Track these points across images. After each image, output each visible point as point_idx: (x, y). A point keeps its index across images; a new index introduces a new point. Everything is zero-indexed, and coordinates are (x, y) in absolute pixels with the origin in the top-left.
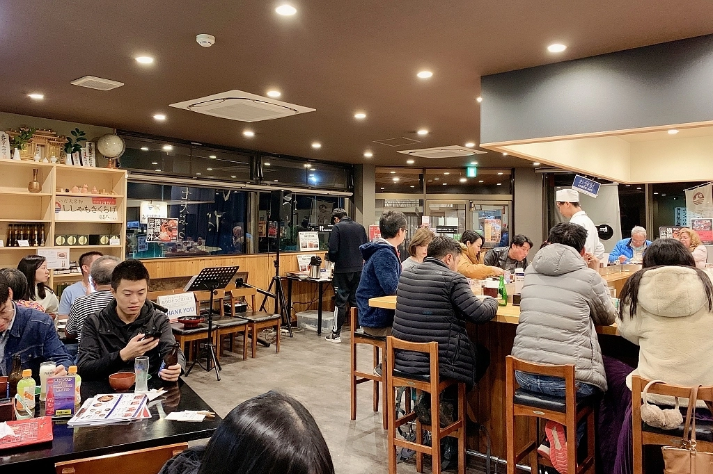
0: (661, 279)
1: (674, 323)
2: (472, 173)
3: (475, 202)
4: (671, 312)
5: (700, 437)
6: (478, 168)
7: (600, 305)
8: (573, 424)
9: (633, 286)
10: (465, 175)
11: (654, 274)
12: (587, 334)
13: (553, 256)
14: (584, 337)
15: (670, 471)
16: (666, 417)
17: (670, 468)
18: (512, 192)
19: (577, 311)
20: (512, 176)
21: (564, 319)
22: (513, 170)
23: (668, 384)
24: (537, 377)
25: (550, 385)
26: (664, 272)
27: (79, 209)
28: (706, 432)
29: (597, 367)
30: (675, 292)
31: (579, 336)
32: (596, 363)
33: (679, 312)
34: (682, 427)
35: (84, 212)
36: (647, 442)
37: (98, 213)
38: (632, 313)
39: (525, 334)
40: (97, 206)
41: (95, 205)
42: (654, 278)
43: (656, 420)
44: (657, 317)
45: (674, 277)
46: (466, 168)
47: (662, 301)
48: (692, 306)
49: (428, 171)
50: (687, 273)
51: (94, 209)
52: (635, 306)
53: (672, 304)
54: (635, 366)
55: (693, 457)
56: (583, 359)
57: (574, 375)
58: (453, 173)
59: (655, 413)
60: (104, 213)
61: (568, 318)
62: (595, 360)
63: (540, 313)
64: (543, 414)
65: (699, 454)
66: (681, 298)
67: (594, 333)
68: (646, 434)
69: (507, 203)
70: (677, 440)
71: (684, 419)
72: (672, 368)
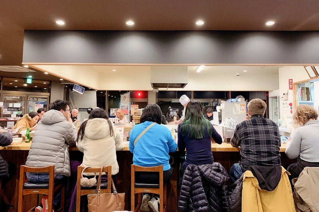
0: (94, 124)
1: (97, 141)
2: (29, 81)
3: (30, 96)
4: (96, 137)
5: (102, 188)
6: (32, 79)
7: (70, 138)
8: (52, 193)
9: (83, 127)
10: (25, 82)
11: (92, 121)
12: (62, 152)
13: (50, 115)
14: (61, 153)
15: (90, 204)
16: (90, 182)
17: (90, 203)
18: (50, 92)
19: (58, 141)
20: (50, 85)
21: (52, 145)
22: (51, 82)
23: (92, 168)
24: (36, 174)
25: (42, 178)
26: (95, 121)
28: (105, 185)
29: (66, 166)
30: (98, 129)
31: (58, 153)
32: (66, 165)
33: (99, 137)
34: (96, 185)
36: (82, 195)
38: (82, 139)
39: (32, 154)
42: (91, 123)
43: (86, 183)
44: (91, 140)
45: (99, 123)
46: (26, 79)
47: (93, 132)
48: (104, 134)
49: (4, 79)
50: (104, 121)
52: (83, 135)
53: (97, 134)
54: (82, 162)
55: (99, 196)
56: (59, 163)
57: (54, 171)
58: (19, 81)
59: (85, 181)
61: (53, 145)
62: (65, 163)
63: (40, 143)
64: (38, 191)
65: (101, 195)
66: (100, 131)
67: (66, 151)
68: (83, 191)
69: (46, 97)
70: (94, 191)
71: (97, 181)
72: (95, 160)
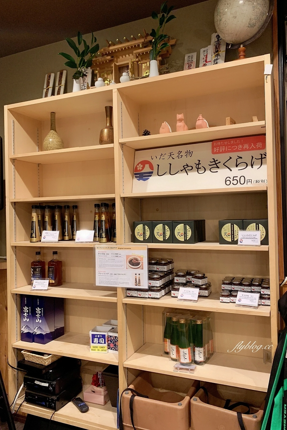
27: (186, 168)
35: (193, 174)
37: (223, 173)
40: (222, 157)
41: (217, 157)
51: (215, 165)
60: (236, 172)
